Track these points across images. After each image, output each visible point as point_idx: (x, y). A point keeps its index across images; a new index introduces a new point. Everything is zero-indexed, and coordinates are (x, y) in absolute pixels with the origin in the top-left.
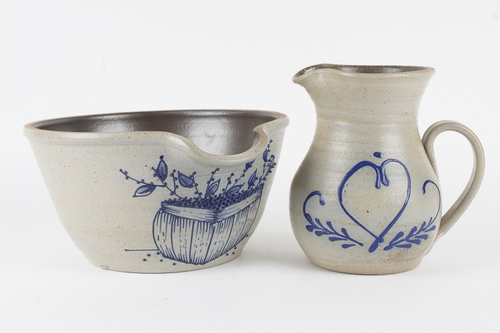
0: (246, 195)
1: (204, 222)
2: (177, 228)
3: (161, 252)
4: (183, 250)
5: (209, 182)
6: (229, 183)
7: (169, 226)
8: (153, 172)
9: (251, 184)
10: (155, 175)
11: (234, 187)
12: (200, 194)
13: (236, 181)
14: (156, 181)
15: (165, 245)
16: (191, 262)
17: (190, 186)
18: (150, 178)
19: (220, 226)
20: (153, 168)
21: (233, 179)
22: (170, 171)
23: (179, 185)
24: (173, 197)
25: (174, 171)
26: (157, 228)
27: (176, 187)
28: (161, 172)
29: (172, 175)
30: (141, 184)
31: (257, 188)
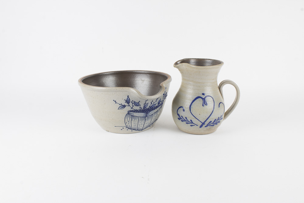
0: (157, 107)
1: (142, 117)
2: (133, 119)
3: (127, 127)
4: (135, 126)
5: (144, 104)
6: (151, 104)
7: (130, 119)
8: (125, 101)
9: (159, 103)
10: (126, 102)
11: (153, 105)
12: (141, 108)
13: (154, 103)
14: (126, 104)
15: (129, 125)
16: (137, 130)
17: (138, 106)
18: (124, 103)
19: (148, 118)
20: (125, 100)
21: (153, 103)
22: (131, 101)
23: (134, 105)
24: (132, 110)
25: (133, 101)
26: (126, 120)
27: (133, 106)
28: (128, 101)
29: (132, 102)
30: (121, 105)
31: (161, 104)
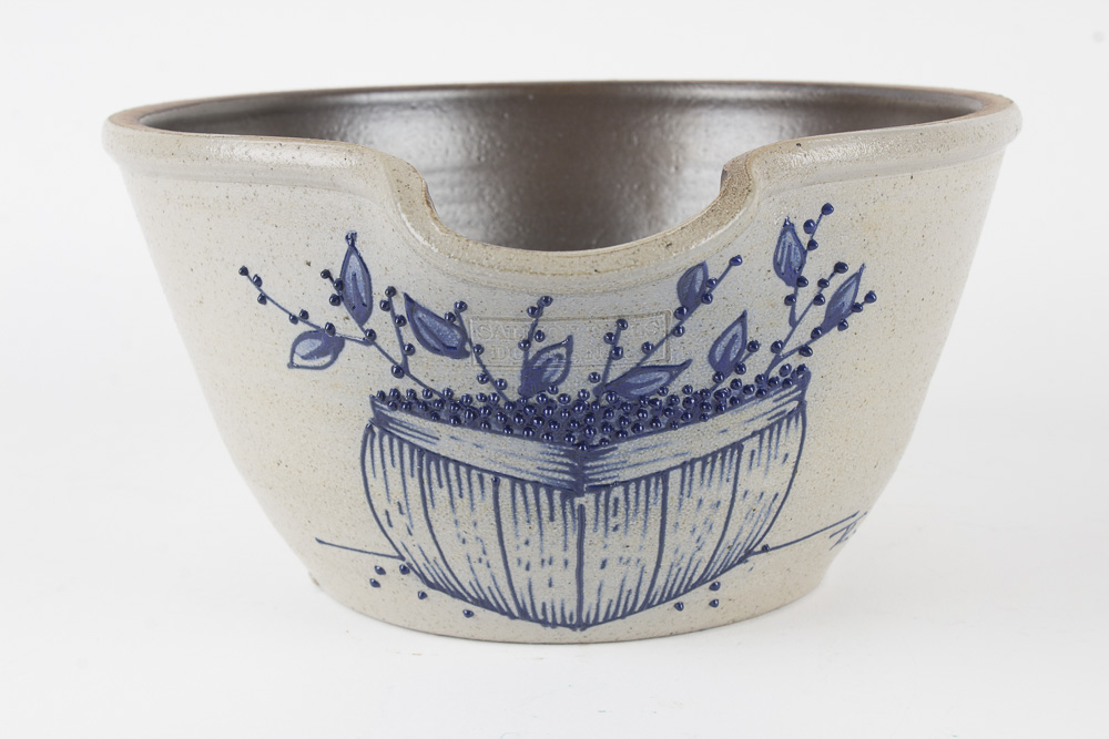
0: (701, 406)
1: (536, 485)
2: (441, 494)
3: (410, 565)
4: (480, 569)
5: (526, 344)
6: (616, 353)
7: (413, 484)
8: (329, 289)
9: (726, 362)
10: (335, 300)
11: (639, 369)
12: (501, 385)
13: (648, 349)
14: (346, 325)
15: (419, 546)
16: (524, 615)
17: (457, 352)
18: (325, 313)
19: (610, 509)
20: (326, 274)
22: (379, 295)
23: (415, 343)
24: (404, 385)
25: (392, 291)
26: (376, 485)
27: (410, 350)
28: (350, 289)
29: (387, 306)
30: (302, 327)
